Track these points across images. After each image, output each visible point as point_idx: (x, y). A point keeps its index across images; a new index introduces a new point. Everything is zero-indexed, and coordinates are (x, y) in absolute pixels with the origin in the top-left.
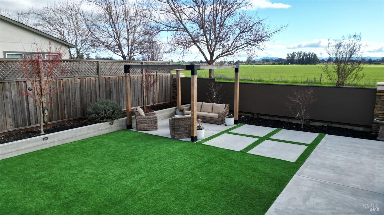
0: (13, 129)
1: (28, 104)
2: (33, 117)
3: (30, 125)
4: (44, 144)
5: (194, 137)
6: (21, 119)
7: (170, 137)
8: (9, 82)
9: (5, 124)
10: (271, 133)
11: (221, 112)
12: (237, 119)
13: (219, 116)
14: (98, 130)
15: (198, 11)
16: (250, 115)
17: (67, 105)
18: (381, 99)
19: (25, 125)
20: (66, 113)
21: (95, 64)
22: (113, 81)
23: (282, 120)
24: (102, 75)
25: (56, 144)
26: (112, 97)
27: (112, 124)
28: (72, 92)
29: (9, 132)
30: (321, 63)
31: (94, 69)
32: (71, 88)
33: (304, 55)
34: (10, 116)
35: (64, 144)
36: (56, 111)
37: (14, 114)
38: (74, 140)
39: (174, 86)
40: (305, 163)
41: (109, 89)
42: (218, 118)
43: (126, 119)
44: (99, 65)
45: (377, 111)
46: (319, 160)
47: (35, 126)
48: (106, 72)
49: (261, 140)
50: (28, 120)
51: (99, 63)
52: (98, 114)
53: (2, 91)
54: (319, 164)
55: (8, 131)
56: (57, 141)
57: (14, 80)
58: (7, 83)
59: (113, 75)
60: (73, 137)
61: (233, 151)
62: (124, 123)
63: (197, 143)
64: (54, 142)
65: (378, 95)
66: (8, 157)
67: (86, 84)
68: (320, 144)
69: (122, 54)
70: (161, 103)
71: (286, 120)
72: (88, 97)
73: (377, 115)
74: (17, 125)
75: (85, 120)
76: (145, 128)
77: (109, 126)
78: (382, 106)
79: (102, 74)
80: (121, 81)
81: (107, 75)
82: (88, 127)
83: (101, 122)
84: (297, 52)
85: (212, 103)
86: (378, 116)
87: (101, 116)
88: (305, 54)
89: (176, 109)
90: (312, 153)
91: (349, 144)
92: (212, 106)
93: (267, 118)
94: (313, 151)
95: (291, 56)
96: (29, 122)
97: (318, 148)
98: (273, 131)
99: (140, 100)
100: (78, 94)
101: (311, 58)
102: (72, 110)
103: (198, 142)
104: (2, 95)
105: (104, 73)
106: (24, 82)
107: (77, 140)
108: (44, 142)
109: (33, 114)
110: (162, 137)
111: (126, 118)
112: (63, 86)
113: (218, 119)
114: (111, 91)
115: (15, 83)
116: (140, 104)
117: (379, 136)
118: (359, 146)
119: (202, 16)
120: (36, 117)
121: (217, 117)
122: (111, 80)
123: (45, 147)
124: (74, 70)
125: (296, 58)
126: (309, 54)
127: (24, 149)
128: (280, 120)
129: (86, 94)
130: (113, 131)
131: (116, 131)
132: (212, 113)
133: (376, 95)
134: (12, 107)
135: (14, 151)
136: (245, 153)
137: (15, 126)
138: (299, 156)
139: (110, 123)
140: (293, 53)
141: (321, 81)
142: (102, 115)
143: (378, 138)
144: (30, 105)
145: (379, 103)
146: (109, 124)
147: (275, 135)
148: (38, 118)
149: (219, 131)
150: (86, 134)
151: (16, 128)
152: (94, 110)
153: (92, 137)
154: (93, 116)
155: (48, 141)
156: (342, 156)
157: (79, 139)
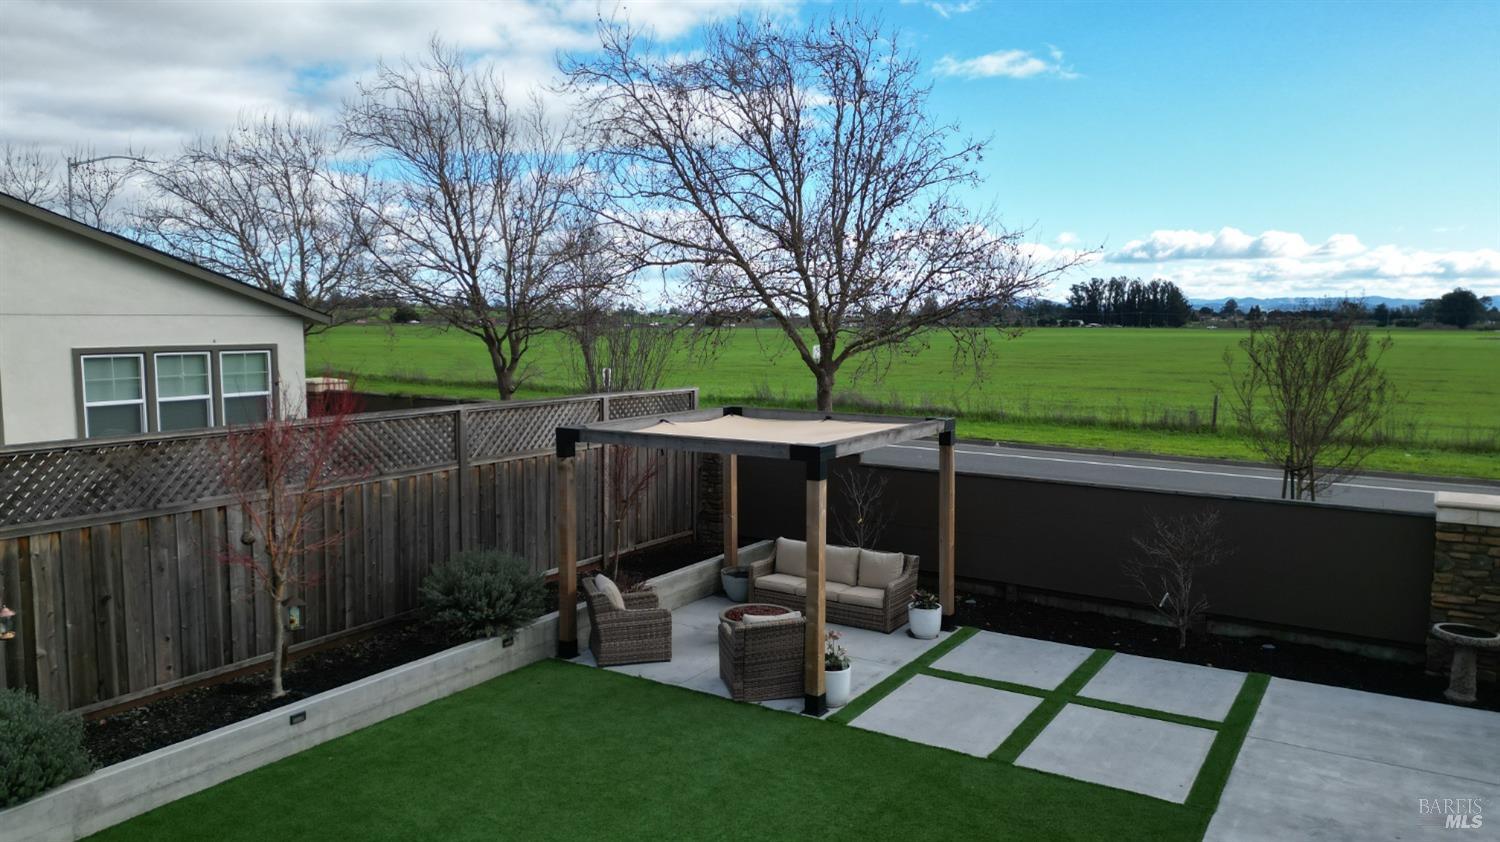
0: (174, 683)
1: (228, 588)
2: (243, 631)
3: (231, 662)
4: (294, 738)
5: (817, 698)
6: (203, 642)
7: (722, 691)
8: (169, 516)
9: (151, 666)
10: (1077, 672)
11: (892, 585)
12: (951, 611)
13: (885, 600)
14: (466, 670)
15: (778, 187)
16: (991, 591)
17: (352, 576)
18: (1452, 554)
19: (215, 664)
20: (347, 609)
21: (448, 421)
22: (505, 476)
23: (1108, 611)
24: (469, 459)
25: (331, 734)
26: (500, 535)
27: (511, 644)
28: (370, 530)
29: (161, 692)
30: (1197, 320)
31: (445, 441)
32: (369, 517)
33: (1137, 289)
34: (169, 636)
35: (356, 732)
36: (317, 603)
37: (180, 627)
38: (387, 713)
39: (704, 473)
40: (1221, 809)
41: (490, 507)
42: (884, 609)
43: (558, 620)
44: (461, 424)
45: (1443, 595)
46: (1265, 795)
47: (247, 665)
48: (482, 445)
49: (1052, 703)
50: (225, 644)
51: (463, 418)
52: (465, 610)
53: (146, 548)
54: (1266, 811)
55: (159, 689)
56: (334, 723)
57: (187, 506)
58: (165, 519)
59: (506, 455)
60: (384, 704)
61: (965, 755)
62: (550, 637)
63: (827, 719)
64: (323, 728)
65: (1441, 541)
66: (180, 795)
67: (415, 498)
68: (1258, 721)
69: (486, 329)
70: (660, 540)
71: (1122, 613)
72: (421, 541)
73: (1440, 608)
74: (188, 667)
75: (408, 628)
76: (627, 654)
77: (500, 651)
78: (1457, 578)
79: (468, 454)
80: (532, 473)
81: (486, 457)
82: (435, 664)
83: (473, 638)
84: (1107, 281)
85: (853, 551)
86: (1444, 612)
87: (477, 615)
88: (1138, 287)
89: (721, 564)
90: (1239, 763)
91: (1353, 722)
92: (855, 558)
93: (1054, 602)
94: (1240, 755)
95: (1084, 295)
96: (227, 653)
97: (1253, 741)
98: (1084, 664)
99: (591, 535)
100: (389, 534)
101: (1162, 300)
102: (367, 592)
103: (832, 716)
104: (146, 564)
105: (475, 450)
106: (219, 509)
107: (397, 713)
108: (294, 729)
109: (242, 620)
110: (698, 692)
111: (555, 614)
112: (342, 511)
113: (881, 613)
114: (497, 513)
115: (189, 516)
116: (592, 549)
117: (1451, 685)
118: (1390, 728)
119: (791, 208)
120: (251, 631)
121: (880, 605)
122: (498, 473)
123: (295, 748)
124: (381, 450)
125: (1104, 301)
126: (1154, 285)
127: (229, 763)
128: (1100, 612)
129: (415, 533)
130: (513, 668)
131: (524, 668)
132: (857, 585)
133: (1435, 538)
134: (176, 600)
135: (198, 774)
136: (1008, 763)
137: (182, 671)
138: (1194, 779)
139: (504, 642)
140: (1095, 281)
141: (1214, 420)
142: (479, 614)
143: (1450, 693)
144: (234, 592)
145: (1445, 568)
146: (501, 644)
147: (1093, 679)
148: (258, 636)
149: (895, 663)
150: (427, 688)
151: (186, 678)
152: (448, 591)
153: (444, 699)
154: (447, 615)
155: (306, 725)
156: (1337, 774)
157: (404, 707)
